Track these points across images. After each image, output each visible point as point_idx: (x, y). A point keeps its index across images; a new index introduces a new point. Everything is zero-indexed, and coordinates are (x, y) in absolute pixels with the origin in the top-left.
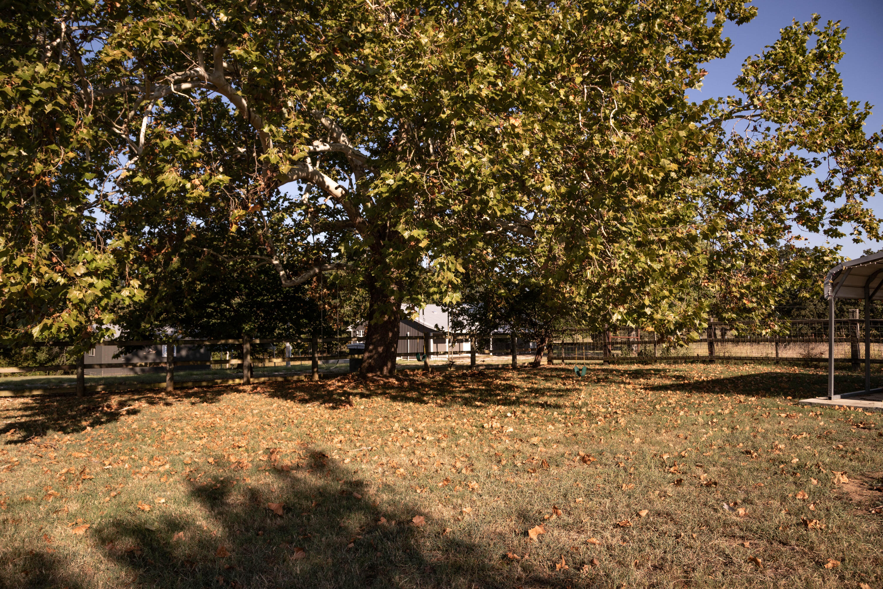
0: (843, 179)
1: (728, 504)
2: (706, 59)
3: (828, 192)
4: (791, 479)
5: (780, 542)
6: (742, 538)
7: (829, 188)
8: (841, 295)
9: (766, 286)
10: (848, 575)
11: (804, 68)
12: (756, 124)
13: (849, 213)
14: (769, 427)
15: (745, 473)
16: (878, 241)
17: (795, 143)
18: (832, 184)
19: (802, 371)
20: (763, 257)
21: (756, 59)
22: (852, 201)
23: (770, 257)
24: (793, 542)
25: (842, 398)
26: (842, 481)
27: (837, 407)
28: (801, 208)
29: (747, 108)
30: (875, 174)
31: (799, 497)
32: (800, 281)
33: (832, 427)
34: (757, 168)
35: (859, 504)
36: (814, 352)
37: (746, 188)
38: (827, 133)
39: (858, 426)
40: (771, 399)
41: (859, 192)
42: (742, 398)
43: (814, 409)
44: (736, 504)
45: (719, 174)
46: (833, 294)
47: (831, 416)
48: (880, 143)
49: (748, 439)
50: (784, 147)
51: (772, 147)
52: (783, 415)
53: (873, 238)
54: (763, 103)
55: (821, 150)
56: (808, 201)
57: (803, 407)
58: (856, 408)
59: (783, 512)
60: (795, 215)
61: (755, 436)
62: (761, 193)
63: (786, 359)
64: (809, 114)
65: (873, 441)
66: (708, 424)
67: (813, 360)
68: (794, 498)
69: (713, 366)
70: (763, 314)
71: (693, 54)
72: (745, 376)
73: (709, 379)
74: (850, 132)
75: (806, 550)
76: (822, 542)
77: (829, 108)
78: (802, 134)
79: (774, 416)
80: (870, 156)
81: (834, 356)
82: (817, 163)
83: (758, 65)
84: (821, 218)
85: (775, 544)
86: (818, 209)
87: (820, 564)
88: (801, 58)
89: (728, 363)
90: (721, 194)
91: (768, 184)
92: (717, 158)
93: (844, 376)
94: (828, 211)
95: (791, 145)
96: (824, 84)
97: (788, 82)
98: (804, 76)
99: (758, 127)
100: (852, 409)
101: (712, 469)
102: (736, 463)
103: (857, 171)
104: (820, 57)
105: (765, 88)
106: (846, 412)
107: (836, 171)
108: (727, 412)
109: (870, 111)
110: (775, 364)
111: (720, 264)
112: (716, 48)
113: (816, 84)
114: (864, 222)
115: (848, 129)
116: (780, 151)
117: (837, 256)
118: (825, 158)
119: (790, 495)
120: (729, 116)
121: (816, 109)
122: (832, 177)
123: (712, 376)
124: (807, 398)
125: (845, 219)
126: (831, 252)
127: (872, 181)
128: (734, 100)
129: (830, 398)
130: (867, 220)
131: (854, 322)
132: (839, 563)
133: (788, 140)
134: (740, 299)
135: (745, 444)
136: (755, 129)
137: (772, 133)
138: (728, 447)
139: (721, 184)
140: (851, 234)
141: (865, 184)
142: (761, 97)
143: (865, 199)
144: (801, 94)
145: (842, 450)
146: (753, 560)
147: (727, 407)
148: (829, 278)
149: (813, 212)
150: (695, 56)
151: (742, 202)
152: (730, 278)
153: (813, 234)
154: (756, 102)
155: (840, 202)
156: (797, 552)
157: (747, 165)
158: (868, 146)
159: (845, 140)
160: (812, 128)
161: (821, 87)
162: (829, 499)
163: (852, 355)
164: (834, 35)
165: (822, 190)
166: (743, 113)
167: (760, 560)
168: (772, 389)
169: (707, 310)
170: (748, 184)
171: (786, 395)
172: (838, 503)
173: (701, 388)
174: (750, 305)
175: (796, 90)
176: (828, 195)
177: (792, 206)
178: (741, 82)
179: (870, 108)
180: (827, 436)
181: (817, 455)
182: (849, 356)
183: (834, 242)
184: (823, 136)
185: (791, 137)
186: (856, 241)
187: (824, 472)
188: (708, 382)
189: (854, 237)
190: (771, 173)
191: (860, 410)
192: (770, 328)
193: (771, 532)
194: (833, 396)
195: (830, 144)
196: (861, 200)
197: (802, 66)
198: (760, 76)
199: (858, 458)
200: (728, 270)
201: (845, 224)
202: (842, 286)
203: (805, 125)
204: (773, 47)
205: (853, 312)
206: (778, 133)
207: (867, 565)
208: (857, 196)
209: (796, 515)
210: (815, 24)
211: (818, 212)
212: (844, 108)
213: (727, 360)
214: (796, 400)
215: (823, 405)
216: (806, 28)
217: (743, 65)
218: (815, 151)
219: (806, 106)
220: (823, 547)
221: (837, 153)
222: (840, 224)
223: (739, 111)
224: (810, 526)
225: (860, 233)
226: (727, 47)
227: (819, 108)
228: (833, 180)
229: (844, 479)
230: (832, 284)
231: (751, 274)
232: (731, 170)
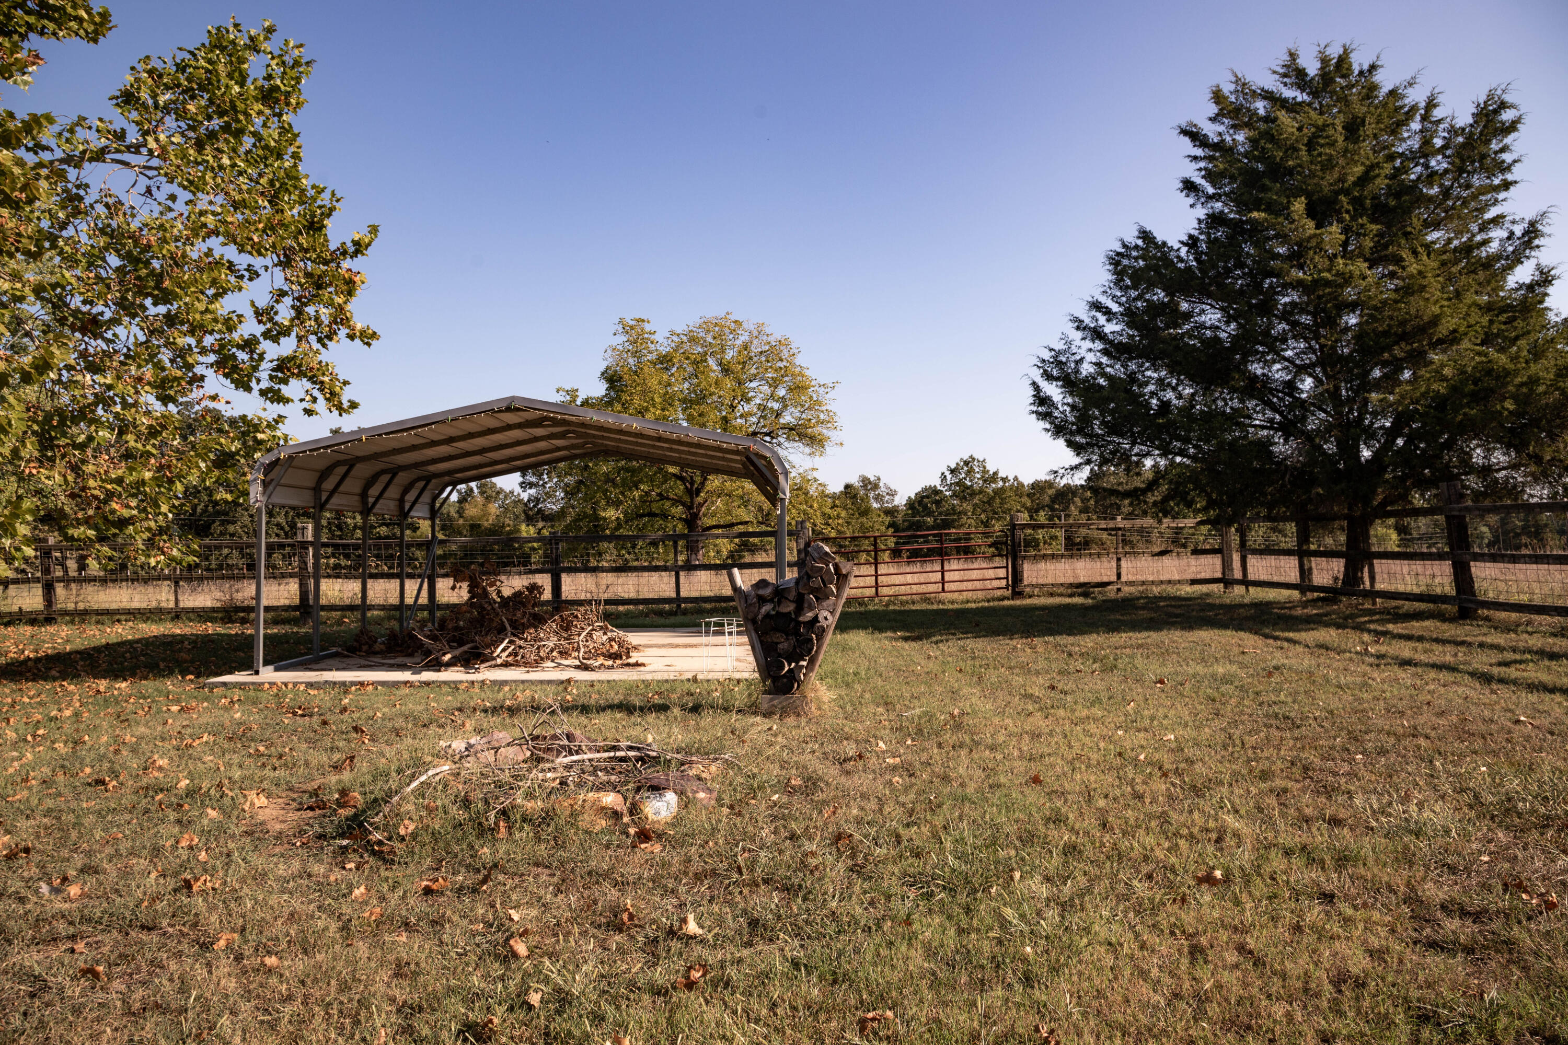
0: (293, 307)
1: (50, 883)
2: (55, 34)
3: (269, 325)
4: (172, 816)
5: (143, 927)
6: (73, 938)
7: (271, 320)
8: (276, 499)
9: (154, 478)
10: (248, 951)
11: (240, 106)
12: (151, 182)
13: (300, 366)
14: (148, 731)
15: (89, 820)
16: (341, 415)
17: (216, 233)
18: (276, 313)
19: (220, 630)
20: (150, 427)
21: (159, 65)
22: (304, 345)
23: (164, 427)
24: (165, 923)
25: (276, 670)
26: (258, 804)
27: (267, 686)
28: (222, 347)
29: (136, 149)
30: (341, 308)
31: (184, 843)
32: (217, 473)
33: (255, 719)
34: (147, 263)
35: (279, 836)
36: (239, 596)
37: (124, 298)
38: (270, 228)
39: (295, 714)
40: (158, 683)
41: (316, 333)
42: (103, 684)
43: (229, 693)
44: (65, 879)
45: (71, 261)
46: (264, 499)
47: (255, 703)
48: (349, 259)
49: (101, 759)
50: (197, 235)
51: (175, 231)
52: (175, 708)
53: (333, 409)
54: (163, 149)
55: (260, 254)
56: (236, 336)
57: (211, 691)
58: (295, 684)
59: (153, 875)
60: (212, 358)
61: (117, 752)
62: (152, 310)
63: (193, 610)
64: (244, 187)
65: (312, 735)
66: (25, 740)
67: (238, 609)
68: (175, 847)
69: (51, 629)
70: (149, 529)
71: (29, 13)
72: (113, 645)
73: (41, 654)
74: (308, 233)
75: (185, 930)
76: (212, 908)
77: (278, 185)
78: (229, 219)
79: (159, 711)
80: (333, 276)
81: (264, 602)
82: (254, 274)
83: (160, 76)
84: (255, 369)
85: (133, 934)
86: (252, 352)
87: (206, 947)
88: (237, 89)
89: (83, 621)
90: (76, 302)
91: (164, 297)
92: (70, 232)
93: (286, 634)
94: (268, 357)
95: (208, 235)
96: (273, 144)
97: (216, 123)
98: (239, 121)
99: (154, 190)
100: (290, 686)
101: (22, 824)
102: (73, 804)
103: (314, 299)
104: (269, 96)
105: (170, 121)
106: (279, 691)
107: (282, 294)
108: (68, 713)
109: (338, 205)
110: (172, 619)
111: (64, 434)
112: (80, 20)
113: (260, 140)
114: (322, 383)
115: (304, 227)
116: (188, 241)
117: (278, 433)
118: (266, 268)
119: (168, 844)
120: (99, 156)
121: (258, 183)
122: (277, 302)
123: (47, 648)
124: (221, 675)
125: (293, 374)
126: (269, 426)
127: (335, 319)
128: (111, 127)
129: (257, 673)
130: (326, 379)
131: (304, 545)
132: (236, 936)
133: (204, 225)
134: (106, 502)
135: (97, 768)
136: (149, 191)
137: (180, 206)
138: (60, 778)
139: (73, 281)
140: (302, 400)
141: (327, 322)
142: (162, 137)
143: (324, 346)
144: (234, 150)
145: (262, 755)
146: (90, 972)
147: (69, 705)
148: (259, 470)
149: (242, 356)
150: (32, 19)
151: (116, 321)
152: (84, 461)
153: (242, 393)
154: (152, 144)
155: (288, 346)
156: (171, 935)
157: (129, 253)
158: (332, 261)
159: (299, 244)
160: (247, 212)
161: (266, 147)
162: (233, 836)
163: (301, 599)
164: (293, 67)
165: (260, 322)
166: (127, 157)
167: (100, 968)
168: (162, 665)
169: (29, 518)
170: (128, 290)
171: (184, 673)
172: (248, 840)
173: (21, 674)
174: (126, 513)
175: (227, 141)
176: (269, 330)
177: (208, 340)
178: (128, 99)
179: (338, 201)
180: (244, 734)
181: (222, 769)
182: (297, 601)
183: (273, 410)
184: (264, 231)
185: (210, 220)
186: (309, 412)
187: (230, 794)
188: (38, 660)
189: (305, 405)
190: (171, 278)
191: (302, 688)
192: (163, 553)
193: (127, 914)
194: (261, 669)
195: (274, 246)
196: (319, 346)
197: (238, 103)
198: (162, 99)
199: (286, 765)
200: (82, 447)
201: (293, 382)
202: (278, 485)
203: (236, 205)
204: (194, 55)
205: (304, 528)
206: (189, 208)
207: (279, 927)
208: (312, 338)
209: (176, 874)
210: (266, 39)
211: (252, 359)
212: (303, 191)
213: (81, 616)
214: (201, 680)
215: (245, 684)
216: (252, 39)
217: (133, 68)
218: (250, 253)
219: (240, 174)
220: (214, 918)
221: (286, 263)
222: (285, 382)
223: (118, 151)
224: (195, 889)
225: (315, 400)
226: (102, 24)
227: (262, 181)
228: (278, 307)
229: (262, 801)
230: (263, 481)
231: (128, 455)
232: (94, 259)
